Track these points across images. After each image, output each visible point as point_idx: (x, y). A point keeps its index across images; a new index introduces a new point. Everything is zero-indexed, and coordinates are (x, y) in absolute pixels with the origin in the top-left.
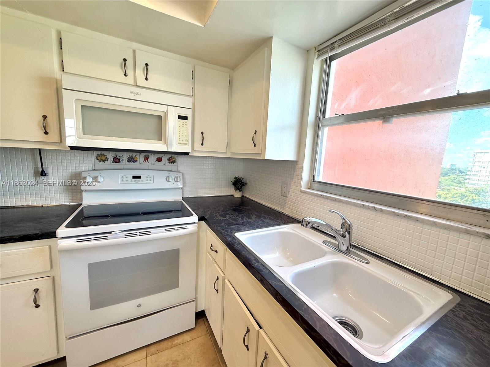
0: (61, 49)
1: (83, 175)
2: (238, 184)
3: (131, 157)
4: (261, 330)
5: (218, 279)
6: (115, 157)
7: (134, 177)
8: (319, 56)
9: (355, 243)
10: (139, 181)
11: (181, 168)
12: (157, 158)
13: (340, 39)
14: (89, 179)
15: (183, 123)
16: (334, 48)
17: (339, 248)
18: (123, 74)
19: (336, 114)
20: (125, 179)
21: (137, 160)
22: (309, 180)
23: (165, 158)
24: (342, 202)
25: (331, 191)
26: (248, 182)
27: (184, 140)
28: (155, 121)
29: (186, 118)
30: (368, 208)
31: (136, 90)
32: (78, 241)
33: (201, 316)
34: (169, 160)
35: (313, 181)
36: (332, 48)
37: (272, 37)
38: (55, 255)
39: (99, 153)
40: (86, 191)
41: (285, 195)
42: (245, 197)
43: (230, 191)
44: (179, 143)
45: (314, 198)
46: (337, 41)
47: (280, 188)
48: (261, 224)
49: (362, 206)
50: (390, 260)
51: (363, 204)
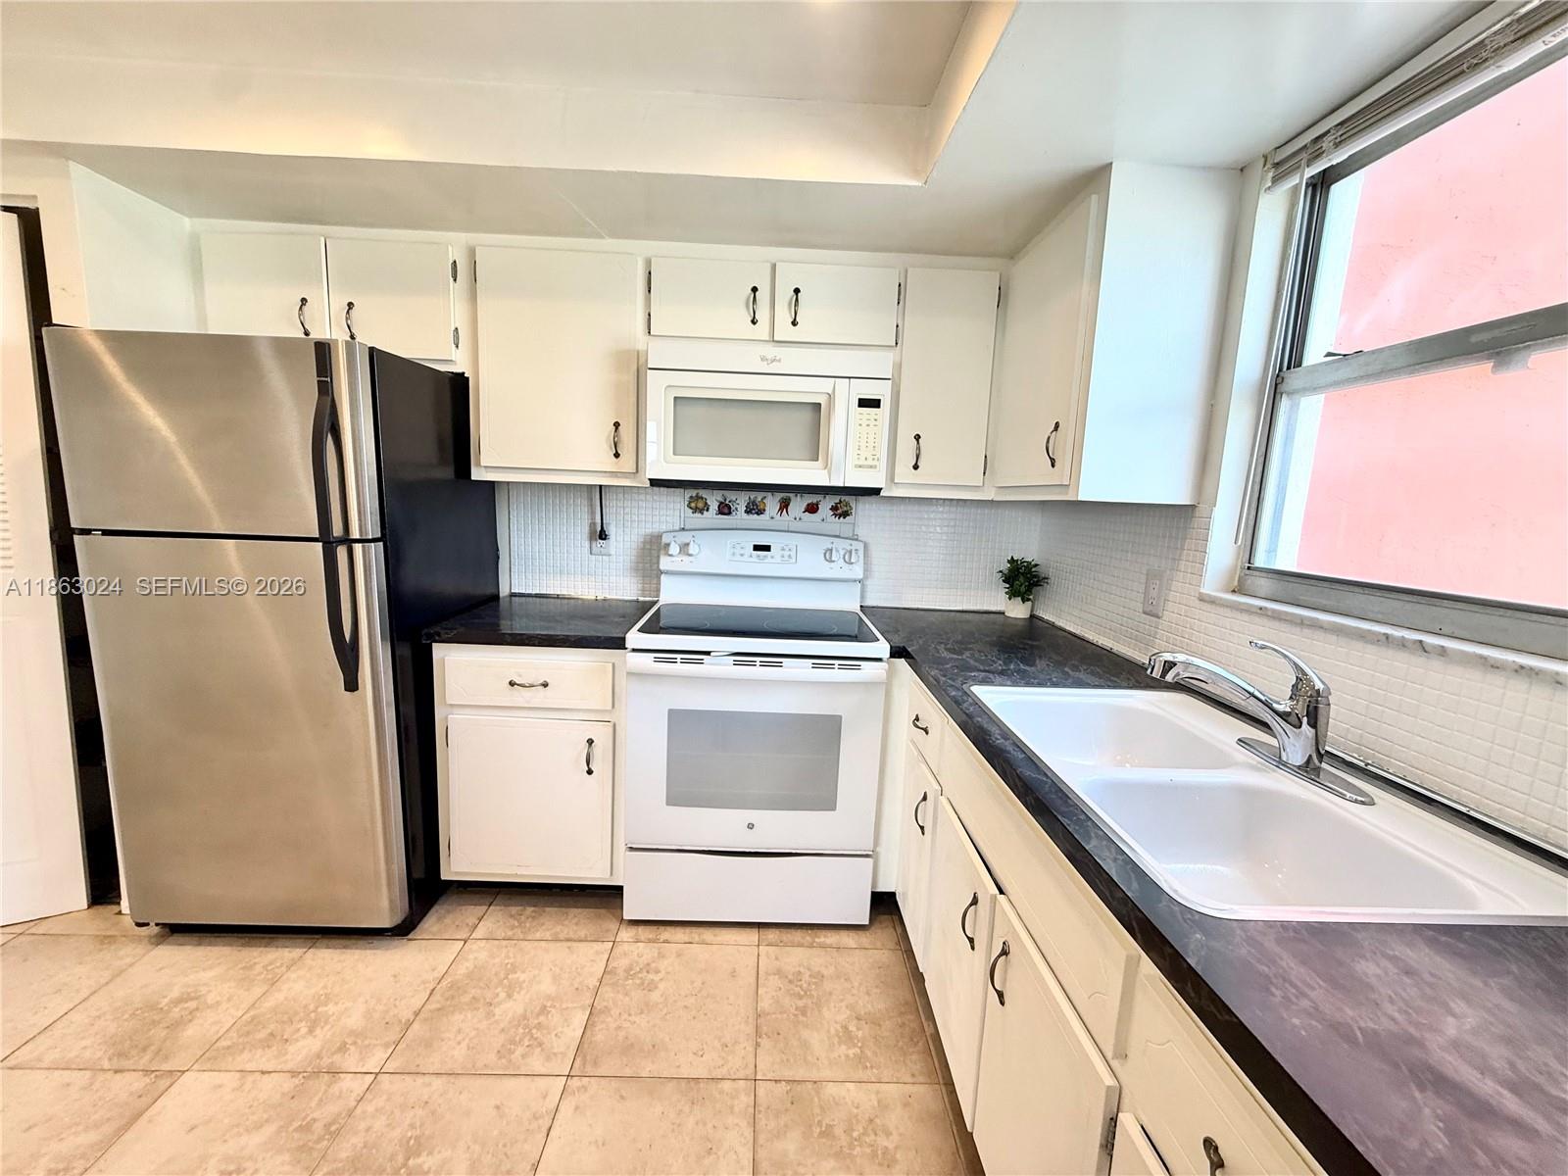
0: (649, 291)
1: (665, 539)
2: (1022, 579)
3: (754, 503)
4: (1001, 897)
5: (925, 798)
6: (721, 503)
7: (757, 548)
8: (1276, 180)
9: (1356, 755)
10: (766, 556)
11: (861, 532)
12: (808, 505)
13: (1341, 124)
14: (674, 549)
15: (868, 417)
16: (1323, 152)
17: (1280, 757)
18: (750, 319)
19: (1329, 354)
20: (738, 551)
21: (764, 510)
22: (1236, 566)
23: (826, 505)
24: (1322, 628)
25: (1304, 598)
26: (1051, 573)
27: (870, 458)
28: (807, 416)
29: (874, 403)
30: (1402, 644)
31: (772, 351)
32: (657, 660)
33: (884, 904)
34: (834, 509)
35: (1249, 568)
36: (1317, 153)
37: (1111, 164)
38: (622, 681)
39: (694, 493)
40: (667, 573)
41: (1154, 612)
42: (1041, 619)
43: (996, 600)
44: (856, 466)
45: (1239, 617)
46: (1332, 132)
47: (1142, 589)
48: (1054, 679)
49: (1384, 638)
50: (1464, 810)
51: (1384, 634)
